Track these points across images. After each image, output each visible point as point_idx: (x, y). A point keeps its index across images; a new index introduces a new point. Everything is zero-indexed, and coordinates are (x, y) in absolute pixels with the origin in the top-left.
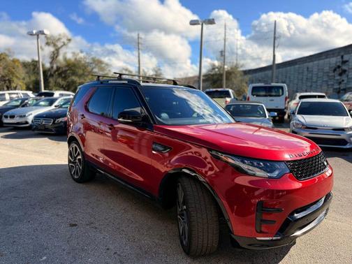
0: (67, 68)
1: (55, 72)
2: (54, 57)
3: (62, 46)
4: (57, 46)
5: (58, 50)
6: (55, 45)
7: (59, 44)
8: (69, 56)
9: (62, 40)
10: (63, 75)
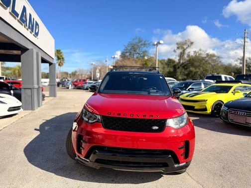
0: (188, 62)
1: (181, 65)
2: (181, 55)
3: (187, 48)
4: (184, 48)
5: (184, 50)
6: (182, 48)
7: (185, 47)
8: (192, 54)
9: (187, 44)
10: (186, 67)
